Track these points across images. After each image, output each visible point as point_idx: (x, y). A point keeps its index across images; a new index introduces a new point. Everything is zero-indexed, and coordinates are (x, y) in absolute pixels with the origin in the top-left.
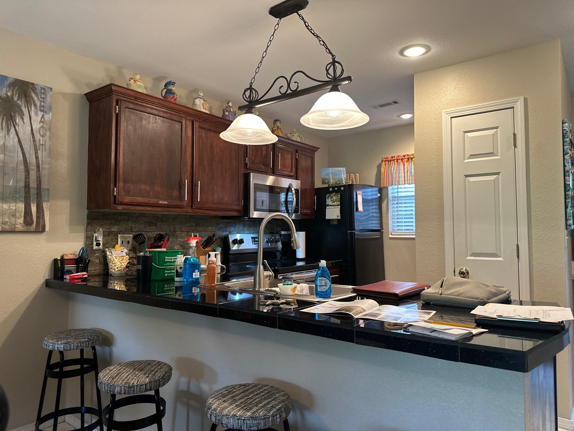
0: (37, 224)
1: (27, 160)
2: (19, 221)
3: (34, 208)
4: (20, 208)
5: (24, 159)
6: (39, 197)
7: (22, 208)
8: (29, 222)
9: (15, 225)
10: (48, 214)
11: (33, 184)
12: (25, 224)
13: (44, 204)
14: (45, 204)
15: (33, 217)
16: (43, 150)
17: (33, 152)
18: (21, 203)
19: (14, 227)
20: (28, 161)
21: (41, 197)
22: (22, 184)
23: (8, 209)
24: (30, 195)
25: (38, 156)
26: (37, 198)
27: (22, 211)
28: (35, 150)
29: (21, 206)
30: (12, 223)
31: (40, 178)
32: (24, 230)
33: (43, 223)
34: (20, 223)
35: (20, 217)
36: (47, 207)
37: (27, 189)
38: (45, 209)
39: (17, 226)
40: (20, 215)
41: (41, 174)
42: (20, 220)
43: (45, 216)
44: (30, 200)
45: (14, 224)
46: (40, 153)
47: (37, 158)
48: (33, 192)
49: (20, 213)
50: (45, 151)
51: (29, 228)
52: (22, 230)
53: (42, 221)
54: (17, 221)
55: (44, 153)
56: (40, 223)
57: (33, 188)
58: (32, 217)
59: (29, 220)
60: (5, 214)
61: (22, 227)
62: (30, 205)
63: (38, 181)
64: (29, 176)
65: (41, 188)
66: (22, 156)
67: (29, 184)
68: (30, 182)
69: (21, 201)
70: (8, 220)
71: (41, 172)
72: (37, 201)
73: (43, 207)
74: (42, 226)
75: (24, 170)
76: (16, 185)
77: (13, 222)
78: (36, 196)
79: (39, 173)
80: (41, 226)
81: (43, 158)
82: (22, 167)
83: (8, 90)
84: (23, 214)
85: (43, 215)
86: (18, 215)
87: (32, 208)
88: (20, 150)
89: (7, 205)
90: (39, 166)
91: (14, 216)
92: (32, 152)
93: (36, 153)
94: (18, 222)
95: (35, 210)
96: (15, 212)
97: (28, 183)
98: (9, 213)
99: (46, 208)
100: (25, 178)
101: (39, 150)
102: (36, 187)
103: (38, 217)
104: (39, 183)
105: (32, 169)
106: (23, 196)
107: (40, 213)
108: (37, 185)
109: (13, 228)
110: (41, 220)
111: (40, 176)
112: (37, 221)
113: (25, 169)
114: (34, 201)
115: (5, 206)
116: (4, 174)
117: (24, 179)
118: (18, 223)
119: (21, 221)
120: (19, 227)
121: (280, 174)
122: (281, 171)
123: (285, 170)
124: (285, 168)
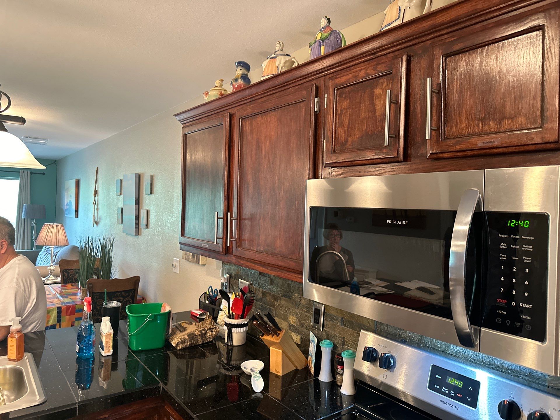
121: (453, 154)
122: (455, 145)
123: (493, 130)
124: (489, 124)
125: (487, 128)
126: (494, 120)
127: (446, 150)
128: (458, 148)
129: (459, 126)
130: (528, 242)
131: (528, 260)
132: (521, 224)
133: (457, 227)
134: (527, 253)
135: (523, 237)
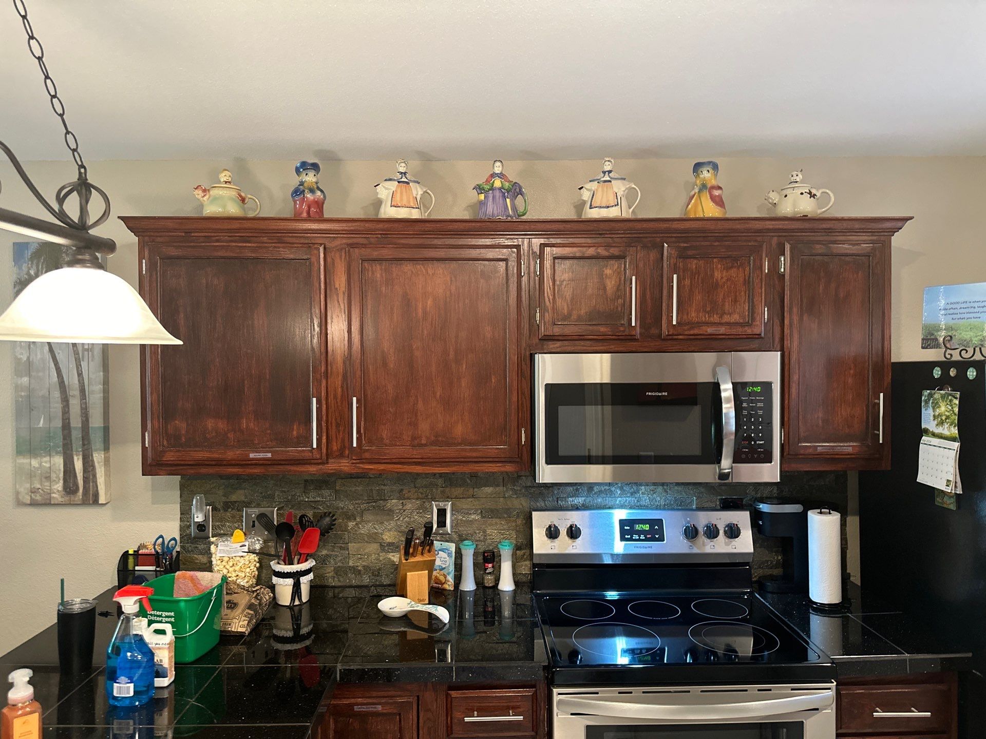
0: (85, 491)
1: (64, 382)
2: (56, 487)
3: (78, 464)
4: (57, 465)
5: (60, 381)
6: (86, 443)
7: (59, 465)
8: (72, 487)
9: (50, 493)
10: (103, 472)
11: (76, 422)
12: (66, 492)
13: (94, 455)
14: (97, 455)
15: (77, 479)
16: (90, 359)
17: (73, 365)
18: (58, 457)
19: (47, 497)
20: (66, 383)
21: (89, 443)
22: (58, 423)
23: (39, 468)
24: (71, 441)
25: (82, 372)
26: (84, 445)
27: (60, 470)
28: (76, 360)
29: (58, 461)
30: (45, 490)
31: (87, 409)
32: (64, 503)
33: (95, 489)
34: (58, 491)
35: (57, 481)
36: (100, 460)
37: (66, 432)
38: (96, 464)
39: (53, 495)
40: (58, 477)
41: (87, 401)
42: (58, 485)
43: (98, 476)
44: (72, 450)
45: (49, 491)
46: (84, 365)
47: (80, 374)
48: (76, 435)
49: (57, 472)
50: (92, 360)
51: (72, 499)
52: (61, 503)
53: (93, 486)
54: (52, 487)
55: (91, 364)
56: (90, 491)
57: (75, 428)
58: (76, 481)
59: (71, 486)
60: (35, 476)
61: (62, 497)
62: (73, 458)
63: (84, 416)
64: (69, 408)
65: (89, 427)
66: (56, 375)
67: (69, 423)
68: (71, 418)
69: (57, 453)
70: (39, 486)
71: (87, 399)
72: (83, 451)
73: (93, 461)
74: (93, 495)
75: (60, 399)
76: (48, 426)
77: (47, 489)
78: (81, 443)
79: (85, 401)
80: (91, 495)
81: (90, 375)
82: (57, 394)
83: (30, 265)
84: (62, 475)
85: (95, 476)
86: (53, 476)
87: (75, 463)
88: (52, 365)
89: (37, 461)
90: (85, 389)
91: (48, 478)
92: (71, 366)
93: (79, 366)
94: (55, 489)
95: (80, 466)
96: (49, 471)
97: (68, 421)
98: (41, 473)
99: (99, 463)
100: (62, 412)
101: (83, 361)
102: (80, 426)
103: (86, 480)
104: (84, 419)
105: (72, 396)
106: (61, 443)
107: (89, 472)
108: (83, 422)
109: (47, 499)
110: (91, 484)
111: (86, 407)
112: (84, 487)
113: (63, 397)
114: (79, 452)
115: (35, 463)
116: (31, 410)
117: (60, 414)
118: (55, 491)
119: (59, 487)
120: (57, 497)
121: (686, 337)
122: (689, 330)
123: (716, 321)
124: (714, 316)
125: (712, 319)
126: (717, 314)
127: (682, 333)
128: (692, 332)
129: (689, 315)
130: (760, 401)
131: (760, 412)
132: (755, 389)
133: (723, 395)
134: (760, 408)
135: (757, 398)
